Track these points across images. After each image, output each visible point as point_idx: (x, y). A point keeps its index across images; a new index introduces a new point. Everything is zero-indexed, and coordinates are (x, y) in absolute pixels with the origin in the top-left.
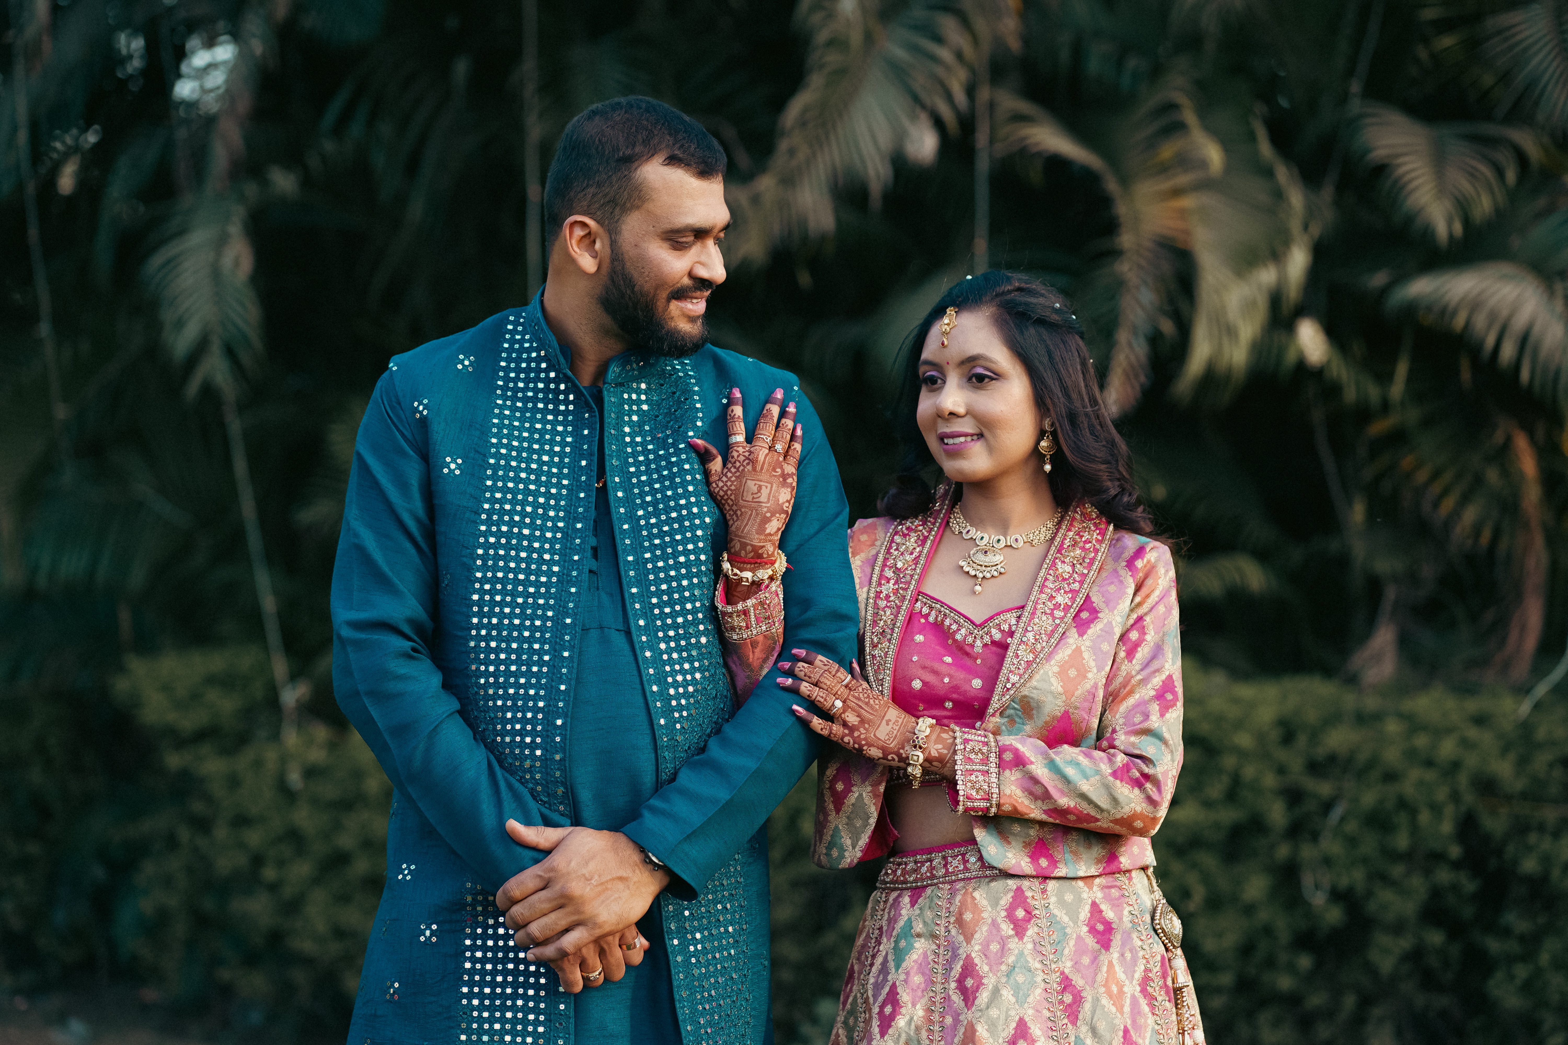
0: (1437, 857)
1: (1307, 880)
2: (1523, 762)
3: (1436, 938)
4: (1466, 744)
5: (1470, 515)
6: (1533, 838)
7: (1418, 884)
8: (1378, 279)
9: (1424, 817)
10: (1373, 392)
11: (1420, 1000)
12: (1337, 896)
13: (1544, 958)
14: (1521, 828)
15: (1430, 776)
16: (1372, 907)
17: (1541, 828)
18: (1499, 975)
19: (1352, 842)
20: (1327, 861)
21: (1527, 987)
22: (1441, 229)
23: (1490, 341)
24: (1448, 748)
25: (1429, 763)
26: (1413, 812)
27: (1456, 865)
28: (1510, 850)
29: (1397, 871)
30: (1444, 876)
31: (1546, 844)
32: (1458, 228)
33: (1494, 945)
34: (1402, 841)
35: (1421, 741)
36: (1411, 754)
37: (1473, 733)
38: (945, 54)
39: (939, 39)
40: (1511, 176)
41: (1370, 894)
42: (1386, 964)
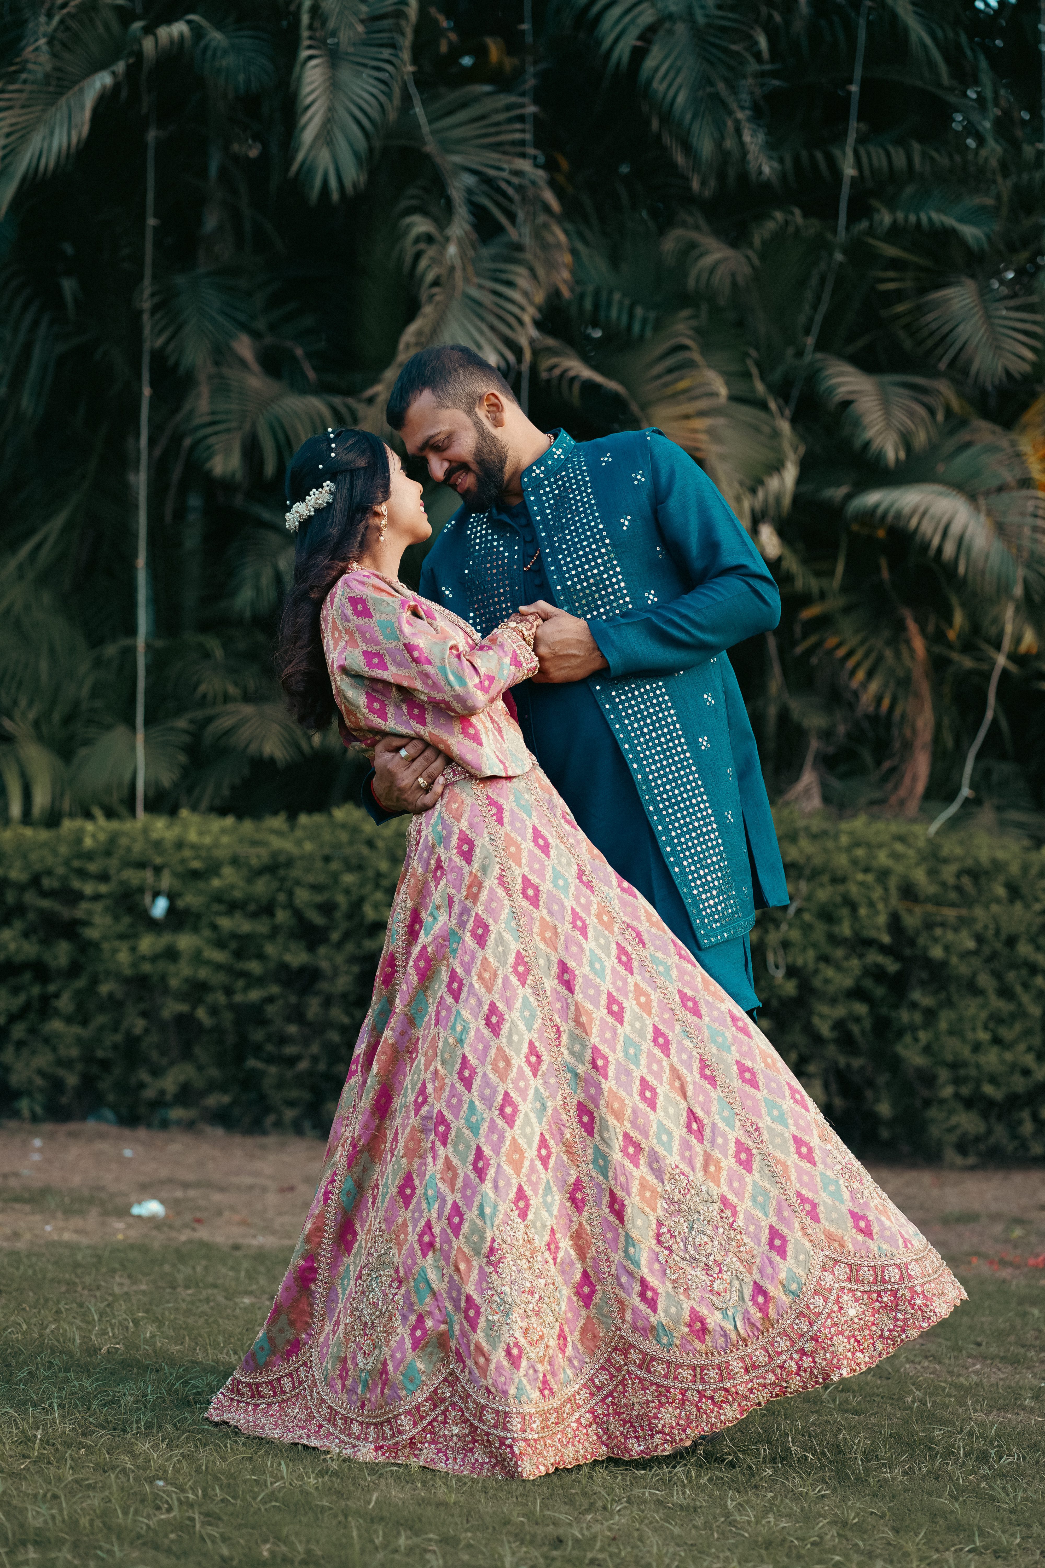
0: (869, 943)
1: (771, 958)
2: (932, 873)
3: (861, 1009)
4: (896, 856)
5: (874, 687)
6: (938, 932)
7: (855, 963)
8: (842, 491)
9: (863, 911)
10: (814, 584)
11: (842, 1061)
12: (792, 972)
13: (943, 1025)
14: (929, 925)
15: (869, 878)
16: (817, 983)
17: (943, 925)
18: (908, 1038)
19: (807, 929)
20: (786, 945)
21: (927, 1050)
22: (891, 455)
23: (936, 542)
24: (882, 858)
25: (866, 870)
26: (853, 907)
27: (884, 949)
28: (921, 941)
29: (839, 953)
30: (874, 957)
31: (950, 936)
32: (902, 455)
33: (905, 1016)
34: (845, 929)
35: (860, 852)
36: (854, 862)
37: (899, 847)
38: (516, 296)
39: (510, 284)
40: (940, 417)
41: (816, 971)
42: (825, 1029)
